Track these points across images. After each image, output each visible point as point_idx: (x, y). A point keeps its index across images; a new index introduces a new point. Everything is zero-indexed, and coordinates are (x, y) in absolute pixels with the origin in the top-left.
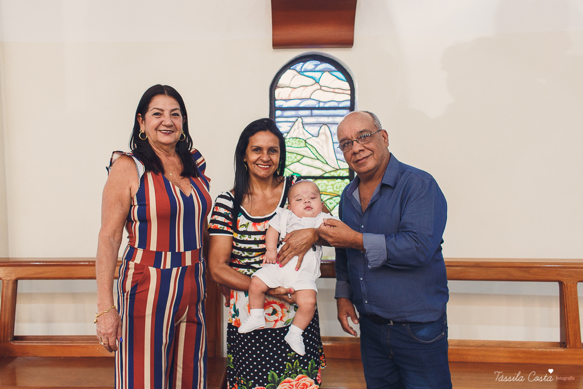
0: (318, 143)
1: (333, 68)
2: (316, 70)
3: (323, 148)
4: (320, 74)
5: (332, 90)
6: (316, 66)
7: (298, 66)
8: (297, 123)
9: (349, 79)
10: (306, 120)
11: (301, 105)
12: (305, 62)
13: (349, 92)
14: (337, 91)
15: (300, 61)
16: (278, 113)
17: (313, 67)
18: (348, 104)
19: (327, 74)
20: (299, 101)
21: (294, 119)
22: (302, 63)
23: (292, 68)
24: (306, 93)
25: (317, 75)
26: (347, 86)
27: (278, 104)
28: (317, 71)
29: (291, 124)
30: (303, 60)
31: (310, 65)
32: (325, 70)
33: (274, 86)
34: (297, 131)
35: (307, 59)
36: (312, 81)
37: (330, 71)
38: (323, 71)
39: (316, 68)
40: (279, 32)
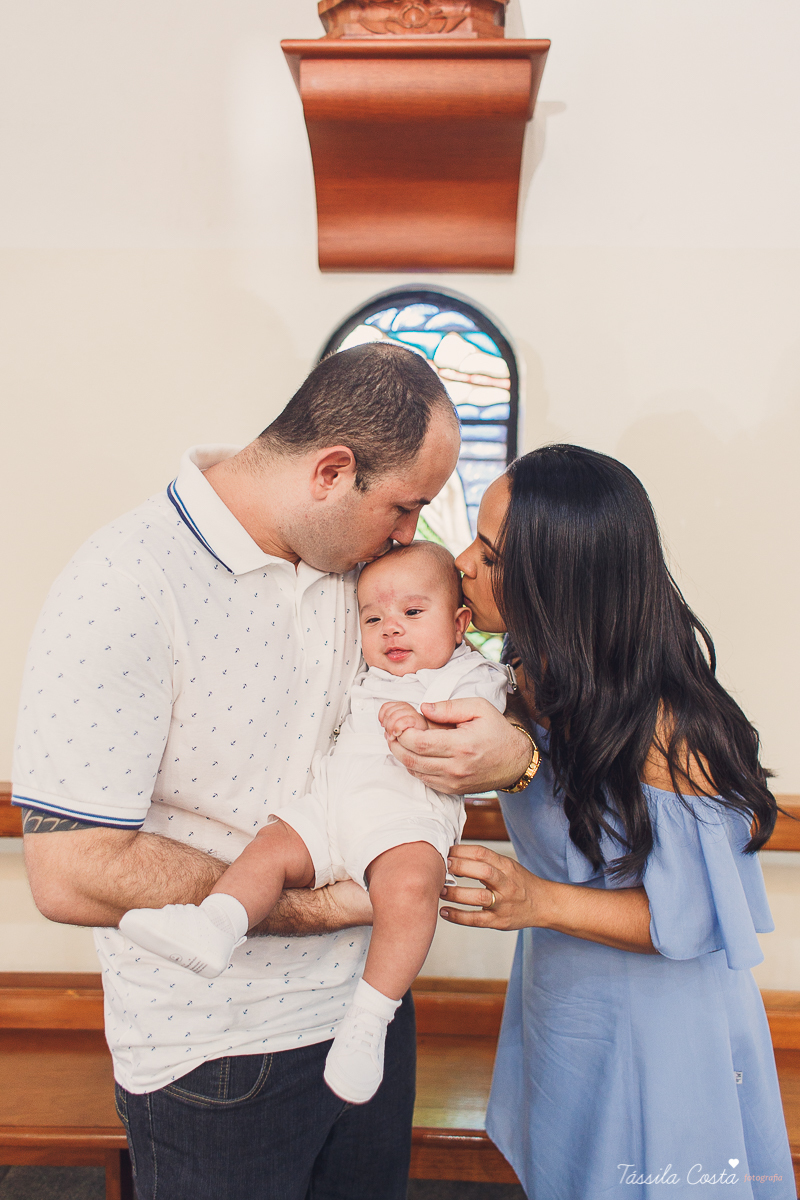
1: (469, 324)
2: (429, 326)
3: (440, 514)
4: (437, 337)
5: (465, 378)
6: (429, 317)
7: (386, 318)
9: (507, 351)
12: (400, 307)
13: (507, 384)
14: (477, 379)
15: (390, 304)
17: (422, 320)
18: (503, 412)
19: (453, 338)
22: (392, 312)
23: (369, 320)
26: (500, 367)
28: (430, 331)
30: (398, 302)
31: (412, 315)
32: (449, 329)
35: (407, 301)
37: (462, 332)
38: (444, 331)
39: (425, 323)
40: (332, 233)
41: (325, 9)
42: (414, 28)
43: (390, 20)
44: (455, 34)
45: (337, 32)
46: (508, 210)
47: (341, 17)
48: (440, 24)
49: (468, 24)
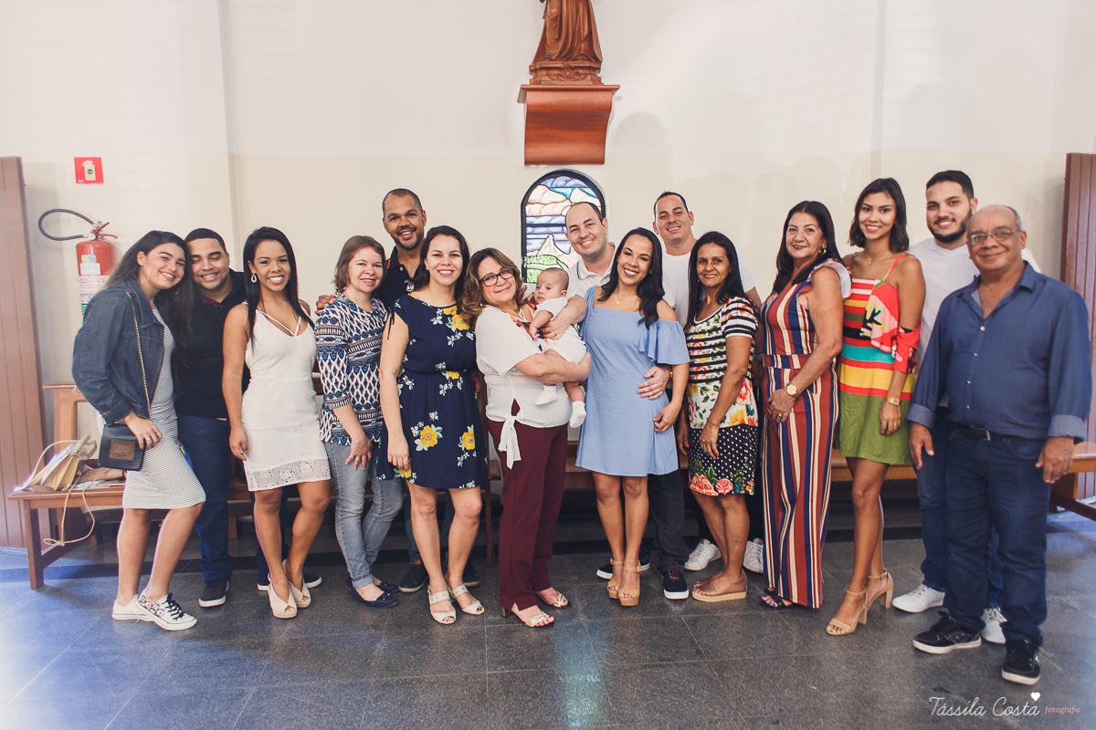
0: (569, 260)
1: (584, 185)
2: (567, 186)
4: (571, 190)
6: (567, 181)
7: (549, 182)
8: (548, 240)
9: (600, 196)
10: (558, 237)
11: (552, 222)
12: (555, 178)
15: (551, 177)
16: (529, 230)
17: (564, 183)
19: (577, 190)
20: (550, 218)
21: (545, 236)
22: (552, 179)
23: (543, 183)
24: (557, 209)
25: (567, 191)
27: (529, 220)
29: (542, 241)
31: (560, 181)
32: (576, 186)
33: (525, 202)
34: (548, 248)
35: (559, 175)
36: (563, 198)
37: (580, 187)
38: (573, 187)
39: (566, 184)
40: (531, 150)
41: (532, 68)
42: (568, 78)
43: (559, 75)
44: (584, 82)
45: (538, 79)
46: (602, 141)
47: (539, 73)
48: (578, 78)
49: (589, 77)
